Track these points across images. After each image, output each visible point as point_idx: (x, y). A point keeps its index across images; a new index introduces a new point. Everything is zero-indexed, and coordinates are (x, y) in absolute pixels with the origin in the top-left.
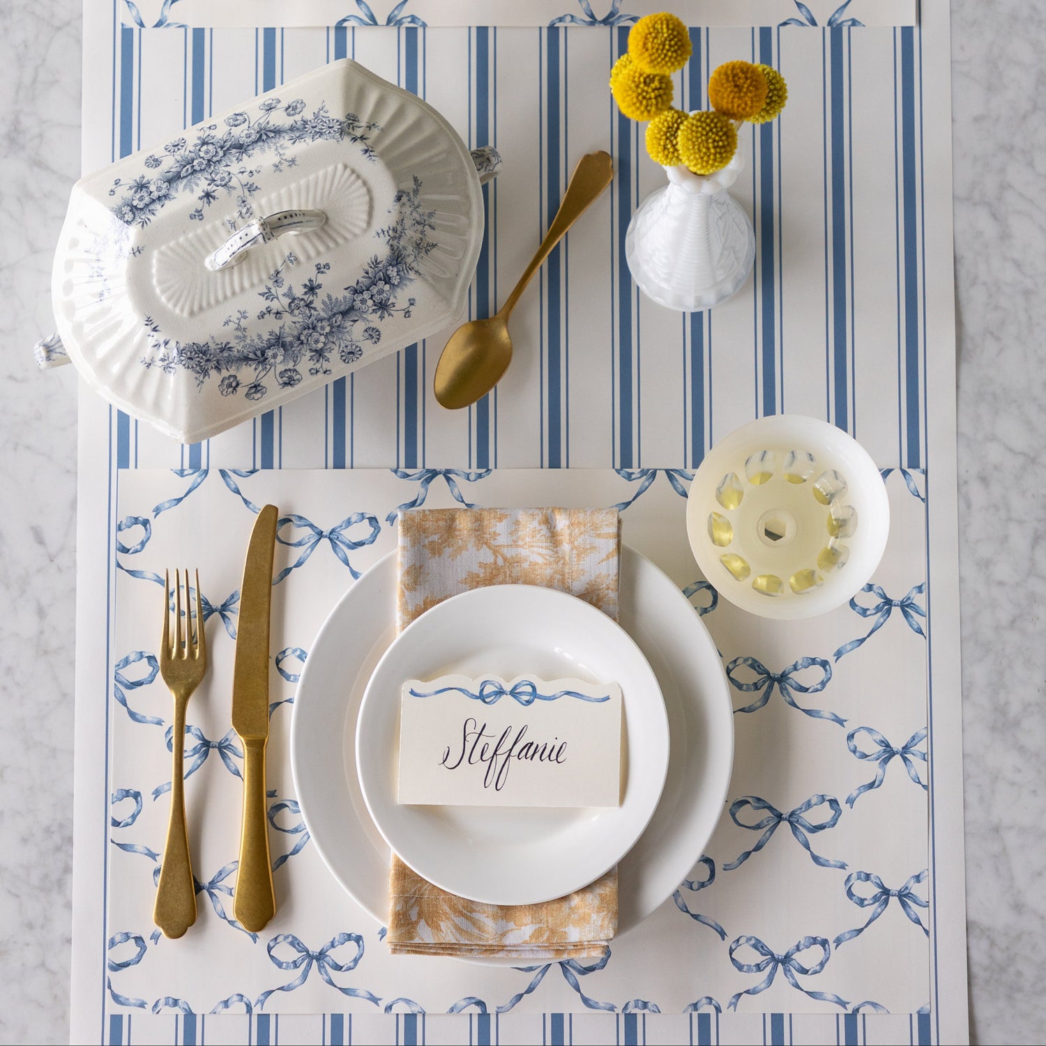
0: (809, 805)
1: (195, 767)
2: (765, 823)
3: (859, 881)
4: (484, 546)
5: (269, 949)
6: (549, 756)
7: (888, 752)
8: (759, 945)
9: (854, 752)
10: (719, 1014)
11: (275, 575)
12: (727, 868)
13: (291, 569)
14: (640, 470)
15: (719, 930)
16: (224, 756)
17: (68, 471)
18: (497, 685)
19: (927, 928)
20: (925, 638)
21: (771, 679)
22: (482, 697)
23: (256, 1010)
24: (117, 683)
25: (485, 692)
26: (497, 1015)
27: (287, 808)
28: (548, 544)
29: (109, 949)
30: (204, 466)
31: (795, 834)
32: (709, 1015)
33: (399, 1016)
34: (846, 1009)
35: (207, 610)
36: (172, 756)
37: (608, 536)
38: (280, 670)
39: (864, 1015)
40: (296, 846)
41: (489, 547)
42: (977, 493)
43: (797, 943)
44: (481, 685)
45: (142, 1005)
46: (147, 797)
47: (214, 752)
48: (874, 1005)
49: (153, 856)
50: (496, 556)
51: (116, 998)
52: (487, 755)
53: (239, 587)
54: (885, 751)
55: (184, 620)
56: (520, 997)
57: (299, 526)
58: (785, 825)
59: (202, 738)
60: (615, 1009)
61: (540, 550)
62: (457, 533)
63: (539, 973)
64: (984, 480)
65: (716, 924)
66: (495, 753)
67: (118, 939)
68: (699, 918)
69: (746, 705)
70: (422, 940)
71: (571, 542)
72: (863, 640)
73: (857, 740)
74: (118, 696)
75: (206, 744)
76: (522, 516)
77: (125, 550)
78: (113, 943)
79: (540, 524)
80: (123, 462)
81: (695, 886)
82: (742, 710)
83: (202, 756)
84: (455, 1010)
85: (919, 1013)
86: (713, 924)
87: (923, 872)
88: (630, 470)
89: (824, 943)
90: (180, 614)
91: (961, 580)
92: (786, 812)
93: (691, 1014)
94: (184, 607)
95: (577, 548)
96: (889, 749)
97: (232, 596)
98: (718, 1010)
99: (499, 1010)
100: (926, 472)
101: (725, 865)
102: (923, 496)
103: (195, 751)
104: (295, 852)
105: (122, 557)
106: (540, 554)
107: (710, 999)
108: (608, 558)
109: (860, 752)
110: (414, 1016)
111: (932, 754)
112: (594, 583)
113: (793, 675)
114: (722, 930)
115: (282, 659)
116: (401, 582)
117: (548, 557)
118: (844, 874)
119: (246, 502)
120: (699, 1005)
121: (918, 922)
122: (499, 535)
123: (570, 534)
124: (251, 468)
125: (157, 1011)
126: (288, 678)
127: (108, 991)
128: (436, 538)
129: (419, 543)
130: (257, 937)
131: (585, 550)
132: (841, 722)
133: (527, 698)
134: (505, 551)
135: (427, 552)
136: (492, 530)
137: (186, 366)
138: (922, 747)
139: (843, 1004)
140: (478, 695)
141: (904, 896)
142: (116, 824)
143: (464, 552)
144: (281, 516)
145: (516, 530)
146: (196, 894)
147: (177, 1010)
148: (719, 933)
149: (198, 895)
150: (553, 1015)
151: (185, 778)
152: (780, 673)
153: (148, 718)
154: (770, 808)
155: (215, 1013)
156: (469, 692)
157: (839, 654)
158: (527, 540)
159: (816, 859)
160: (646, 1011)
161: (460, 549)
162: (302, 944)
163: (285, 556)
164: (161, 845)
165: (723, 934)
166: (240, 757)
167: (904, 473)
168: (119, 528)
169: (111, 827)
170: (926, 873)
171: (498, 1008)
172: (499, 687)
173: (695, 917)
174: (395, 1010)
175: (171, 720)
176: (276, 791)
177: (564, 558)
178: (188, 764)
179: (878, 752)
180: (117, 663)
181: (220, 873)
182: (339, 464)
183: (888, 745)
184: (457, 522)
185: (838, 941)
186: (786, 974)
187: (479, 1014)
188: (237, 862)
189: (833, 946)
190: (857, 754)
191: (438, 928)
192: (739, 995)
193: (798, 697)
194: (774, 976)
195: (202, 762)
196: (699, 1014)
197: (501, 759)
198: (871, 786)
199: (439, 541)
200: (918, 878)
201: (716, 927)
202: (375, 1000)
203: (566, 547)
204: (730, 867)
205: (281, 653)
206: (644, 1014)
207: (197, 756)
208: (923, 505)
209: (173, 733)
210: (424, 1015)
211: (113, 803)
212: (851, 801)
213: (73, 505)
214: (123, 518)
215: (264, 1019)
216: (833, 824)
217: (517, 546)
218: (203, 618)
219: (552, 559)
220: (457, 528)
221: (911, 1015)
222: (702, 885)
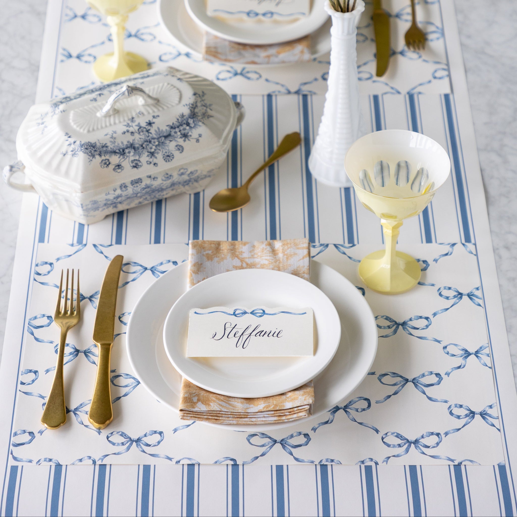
0: (423, 375)
1: (70, 360)
2: (399, 383)
3: (456, 408)
4: (236, 258)
5: (108, 438)
6: (273, 335)
7: (467, 354)
8: (399, 436)
9: (448, 353)
10: (378, 466)
11: (120, 284)
12: (378, 402)
13: (129, 282)
14: (320, 244)
15: (375, 429)
16: (87, 356)
17: (11, 246)
18: (243, 310)
19: (499, 428)
20: (483, 308)
21: (398, 325)
22: (234, 314)
23: (98, 463)
24: (29, 326)
25: (236, 313)
26: (243, 465)
27: (121, 377)
28: (271, 254)
29: (13, 437)
30: (84, 242)
31: (417, 388)
32: (371, 466)
33: (184, 466)
34: (454, 462)
35: (82, 298)
36: (58, 356)
37: (303, 248)
38: (121, 321)
39: (465, 465)
40: (126, 393)
41: (239, 258)
42: (504, 253)
43: (422, 435)
44: (234, 310)
45: (30, 461)
46: (41, 373)
47: (82, 355)
48: (471, 461)
49: (43, 397)
50: (242, 263)
51: (15, 458)
52: (238, 335)
53: (100, 289)
54: (465, 353)
55: (69, 302)
56: (257, 458)
57: (134, 266)
58: (410, 384)
59: (75, 349)
60: (314, 463)
61: (267, 258)
62: (221, 251)
63: (268, 448)
64: (507, 248)
65: (373, 427)
66: (242, 334)
67: (18, 433)
68: (363, 424)
69: (384, 335)
70: (200, 409)
71: (283, 252)
72: (447, 309)
73: (448, 349)
74: (29, 331)
75: (77, 352)
76: (256, 244)
77: (39, 274)
78: (15, 434)
79: (266, 245)
80: (41, 240)
81: (359, 410)
82: (382, 337)
83: (74, 356)
84: (217, 463)
85: (498, 465)
86: (371, 427)
87: (494, 404)
88: (314, 244)
89: (438, 435)
90: (67, 299)
91: (500, 286)
92: (410, 378)
93: (360, 466)
94: (69, 296)
95: (287, 255)
96: (467, 352)
97: (96, 293)
98: (376, 464)
99: (245, 463)
100: (475, 244)
101: (377, 401)
102: (475, 253)
103: (71, 354)
104: (125, 395)
105: (37, 277)
106: (266, 259)
107: (372, 460)
108: (303, 258)
109: (450, 354)
110: (193, 465)
111: (492, 354)
112: (296, 270)
113: (410, 323)
114: (377, 429)
115: (122, 317)
116: (191, 270)
117: (271, 260)
118: (447, 405)
119: (106, 257)
120: (365, 462)
121: (493, 425)
122: (244, 252)
123: (283, 249)
124: (110, 244)
125: (39, 464)
126: (125, 324)
127: (10, 456)
128: (210, 252)
129: (201, 253)
130: (101, 432)
131: (291, 255)
132: (439, 342)
133: (260, 315)
134: (247, 260)
135: (205, 258)
136: (240, 250)
137: (84, 152)
138: (487, 351)
139: (452, 461)
140: (232, 314)
141: (483, 415)
142: (22, 383)
143: (225, 261)
144: (124, 262)
145: (253, 250)
146: (67, 413)
147: (51, 463)
148: (375, 431)
149: (67, 414)
150: (277, 466)
151: (64, 365)
152: (403, 322)
153: (45, 341)
154: (401, 377)
155: (74, 464)
156: (227, 313)
157: (435, 314)
158: (259, 254)
159: (430, 399)
160: (333, 463)
161: (223, 259)
162: (127, 435)
163: (126, 277)
164: (48, 393)
165: (377, 431)
166: (96, 356)
167: (463, 245)
168: (37, 265)
169: (20, 385)
170: (495, 404)
171: (244, 462)
172: (244, 311)
173: (361, 424)
174: (181, 462)
175: (58, 341)
176: (115, 370)
177: (279, 260)
178: (65, 360)
179: (462, 354)
180: (30, 318)
181: (81, 405)
182: (157, 241)
183: (466, 351)
184: (221, 246)
185: (446, 434)
186: (416, 448)
187: (232, 465)
188: (91, 400)
189: (443, 436)
190: (449, 355)
191: (209, 405)
192: (389, 457)
193: (413, 331)
194: (409, 449)
195: (74, 358)
196: (365, 466)
197: (245, 337)
198: (459, 367)
199: (212, 254)
200: (491, 407)
201: (373, 428)
202: (170, 459)
203: (280, 255)
204: (380, 402)
205: (121, 315)
206: (332, 465)
207: (72, 356)
208: (475, 257)
209: (59, 347)
210: (199, 465)
211: (22, 375)
212: (448, 374)
213: (13, 259)
214: (39, 262)
215: (102, 467)
216: (439, 383)
217: (254, 258)
218: (79, 301)
219: (273, 261)
220: (221, 249)
221: (494, 466)
222: (364, 410)
